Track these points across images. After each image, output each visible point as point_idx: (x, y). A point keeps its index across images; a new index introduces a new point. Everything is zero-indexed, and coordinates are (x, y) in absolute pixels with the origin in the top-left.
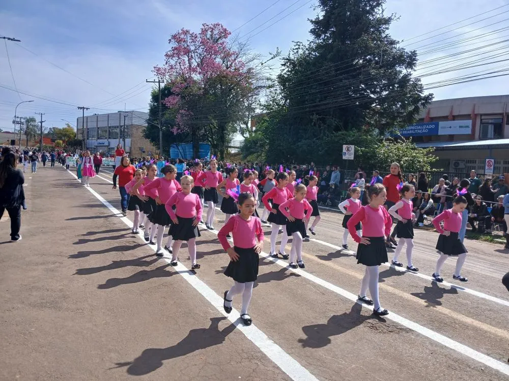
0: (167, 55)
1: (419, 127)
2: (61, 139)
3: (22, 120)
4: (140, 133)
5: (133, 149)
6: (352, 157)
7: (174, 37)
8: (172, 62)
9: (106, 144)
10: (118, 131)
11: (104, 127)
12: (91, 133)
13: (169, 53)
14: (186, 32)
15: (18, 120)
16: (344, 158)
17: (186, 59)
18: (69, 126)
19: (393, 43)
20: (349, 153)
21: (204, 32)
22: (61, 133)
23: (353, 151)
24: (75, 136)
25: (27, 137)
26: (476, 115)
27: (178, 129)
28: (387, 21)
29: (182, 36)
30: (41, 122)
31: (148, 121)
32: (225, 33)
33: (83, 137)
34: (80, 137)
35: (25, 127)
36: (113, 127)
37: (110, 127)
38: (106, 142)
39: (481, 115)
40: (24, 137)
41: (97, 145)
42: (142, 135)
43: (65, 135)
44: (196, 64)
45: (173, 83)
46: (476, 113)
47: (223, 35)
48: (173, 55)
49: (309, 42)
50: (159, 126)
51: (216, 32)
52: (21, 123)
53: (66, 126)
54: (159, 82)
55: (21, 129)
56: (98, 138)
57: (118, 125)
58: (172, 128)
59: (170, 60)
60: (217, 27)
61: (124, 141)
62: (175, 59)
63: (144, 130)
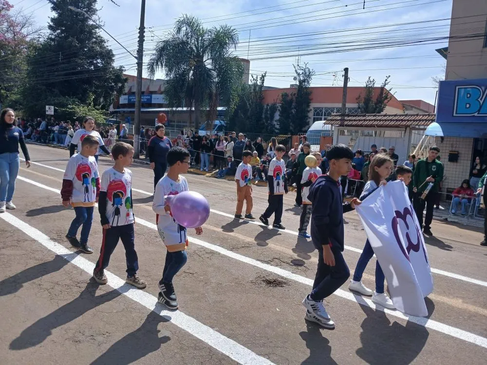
6: (52, 113)
16: (47, 113)
19: (103, 41)
20: (50, 110)
23: (53, 110)
28: (99, 27)
32: (8, 6)
49: (48, 34)
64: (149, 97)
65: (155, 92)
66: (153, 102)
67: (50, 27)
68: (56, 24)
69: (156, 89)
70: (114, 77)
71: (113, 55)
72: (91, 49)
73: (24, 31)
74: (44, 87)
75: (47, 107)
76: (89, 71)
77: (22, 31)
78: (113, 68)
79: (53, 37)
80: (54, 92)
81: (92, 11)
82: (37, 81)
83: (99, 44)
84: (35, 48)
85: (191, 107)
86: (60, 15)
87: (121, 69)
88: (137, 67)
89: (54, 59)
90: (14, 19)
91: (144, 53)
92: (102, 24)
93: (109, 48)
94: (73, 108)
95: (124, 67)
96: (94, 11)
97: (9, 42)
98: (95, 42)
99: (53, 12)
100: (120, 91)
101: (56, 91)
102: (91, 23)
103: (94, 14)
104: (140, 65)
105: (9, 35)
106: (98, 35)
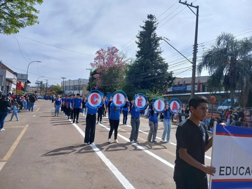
0: (95, 59)
1: (181, 88)
2: (54, 90)
3: (39, 82)
4: (85, 88)
5: (83, 95)
7: (98, 52)
8: (97, 61)
9: (73, 93)
10: (78, 87)
11: (72, 86)
12: (67, 88)
13: (96, 58)
14: (102, 50)
15: (38, 82)
17: (103, 60)
18: (58, 85)
19: (162, 59)
21: (109, 50)
22: (55, 88)
24: (60, 89)
25: (41, 89)
26: (200, 83)
27: (97, 87)
29: (101, 52)
30: (47, 83)
31: (89, 84)
32: (117, 50)
33: (63, 90)
34: (62, 90)
35: (40, 85)
36: (76, 86)
37: (74, 86)
38: (72, 92)
39: (202, 83)
40: (39, 89)
41: (69, 93)
42: (86, 89)
43: (56, 89)
44: (106, 62)
45: (97, 69)
46: (200, 82)
47: (116, 51)
48: (97, 59)
49: (136, 59)
50: (91, 86)
51: (113, 50)
52: (39, 84)
53: (57, 85)
54: (91, 69)
55: (38, 86)
56: (70, 90)
57: (78, 85)
58: (95, 87)
59: (96, 61)
60: (114, 48)
61: (79, 91)
62: (98, 60)
63: (87, 87)
64: (185, 87)
65: (189, 84)
66: (187, 90)
67: (137, 56)
68: (139, 54)
69: (189, 82)
70: (168, 78)
71: (168, 66)
72: (157, 64)
73: (123, 60)
74: (133, 85)
75: (136, 95)
76: (154, 76)
77: (122, 61)
78: (167, 73)
79: (138, 60)
80: (138, 87)
81: (157, 45)
82: (131, 82)
83: (160, 61)
84: (129, 66)
85: (227, 91)
86: (141, 49)
87: (171, 73)
88: (192, 69)
89: (139, 71)
90: (119, 56)
91: (197, 59)
92: (162, 51)
93: (166, 63)
94: (148, 95)
95: (173, 72)
96: (158, 45)
97: (117, 66)
98: (158, 61)
99: (138, 48)
100: (170, 85)
101: (139, 87)
102: (156, 51)
103: (158, 47)
104: (194, 67)
105: (117, 63)
106: (160, 56)
